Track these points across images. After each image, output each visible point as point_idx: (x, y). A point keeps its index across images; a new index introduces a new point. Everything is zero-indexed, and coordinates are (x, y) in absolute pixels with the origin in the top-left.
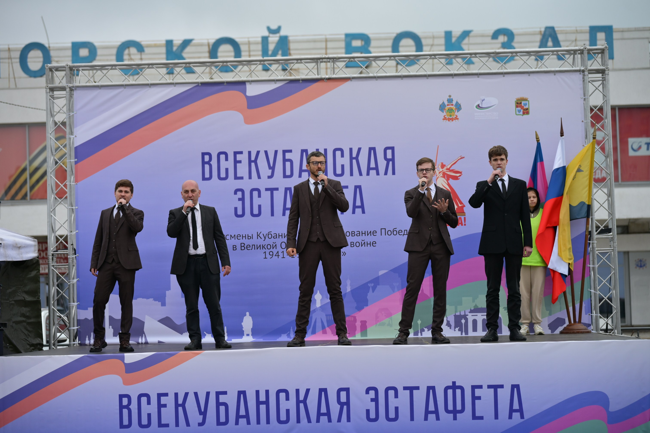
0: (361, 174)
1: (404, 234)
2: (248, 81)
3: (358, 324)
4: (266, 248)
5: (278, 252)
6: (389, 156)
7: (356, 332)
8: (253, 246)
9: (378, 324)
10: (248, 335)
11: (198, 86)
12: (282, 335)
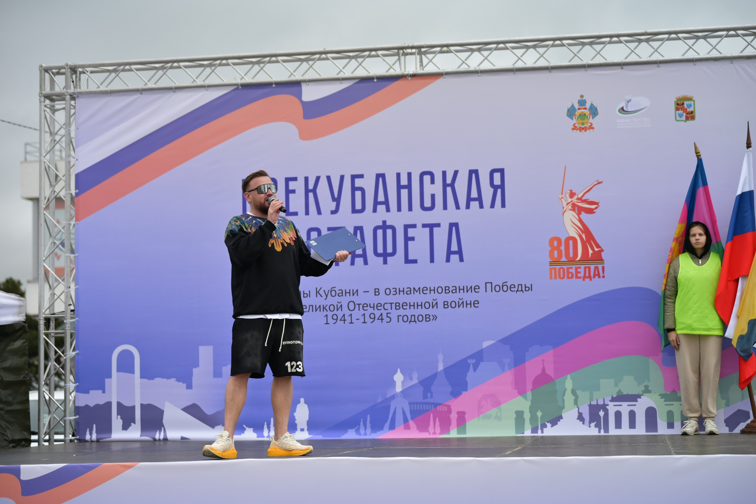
0: (458, 207)
1: (517, 291)
2: (305, 81)
3: (454, 416)
4: (328, 310)
5: (344, 315)
6: (497, 181)
7: (451, 427)
8: (311, 307)
9: (482, 416)
10: (302, 430)
11: (237, 89)
12: (349, 430)
